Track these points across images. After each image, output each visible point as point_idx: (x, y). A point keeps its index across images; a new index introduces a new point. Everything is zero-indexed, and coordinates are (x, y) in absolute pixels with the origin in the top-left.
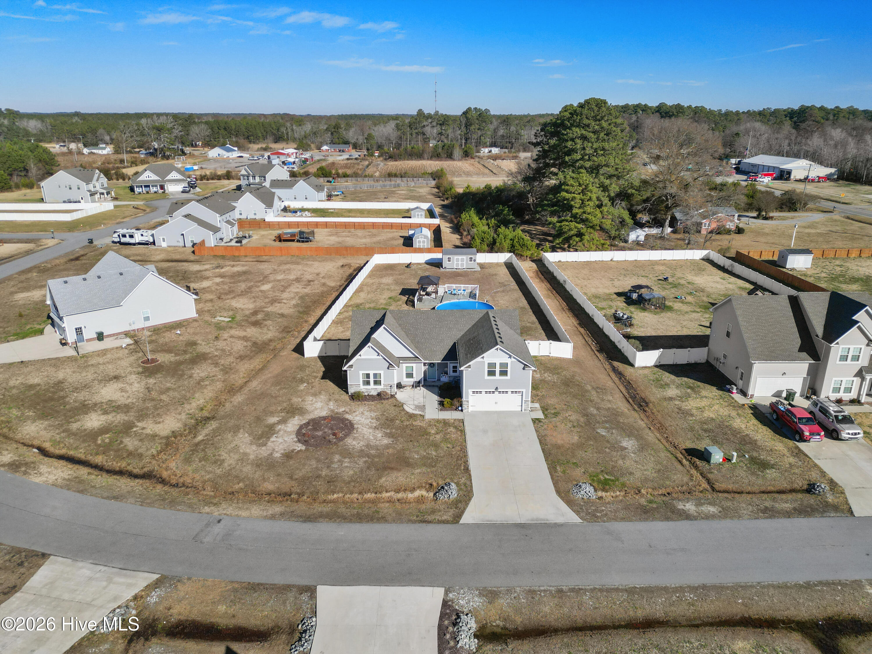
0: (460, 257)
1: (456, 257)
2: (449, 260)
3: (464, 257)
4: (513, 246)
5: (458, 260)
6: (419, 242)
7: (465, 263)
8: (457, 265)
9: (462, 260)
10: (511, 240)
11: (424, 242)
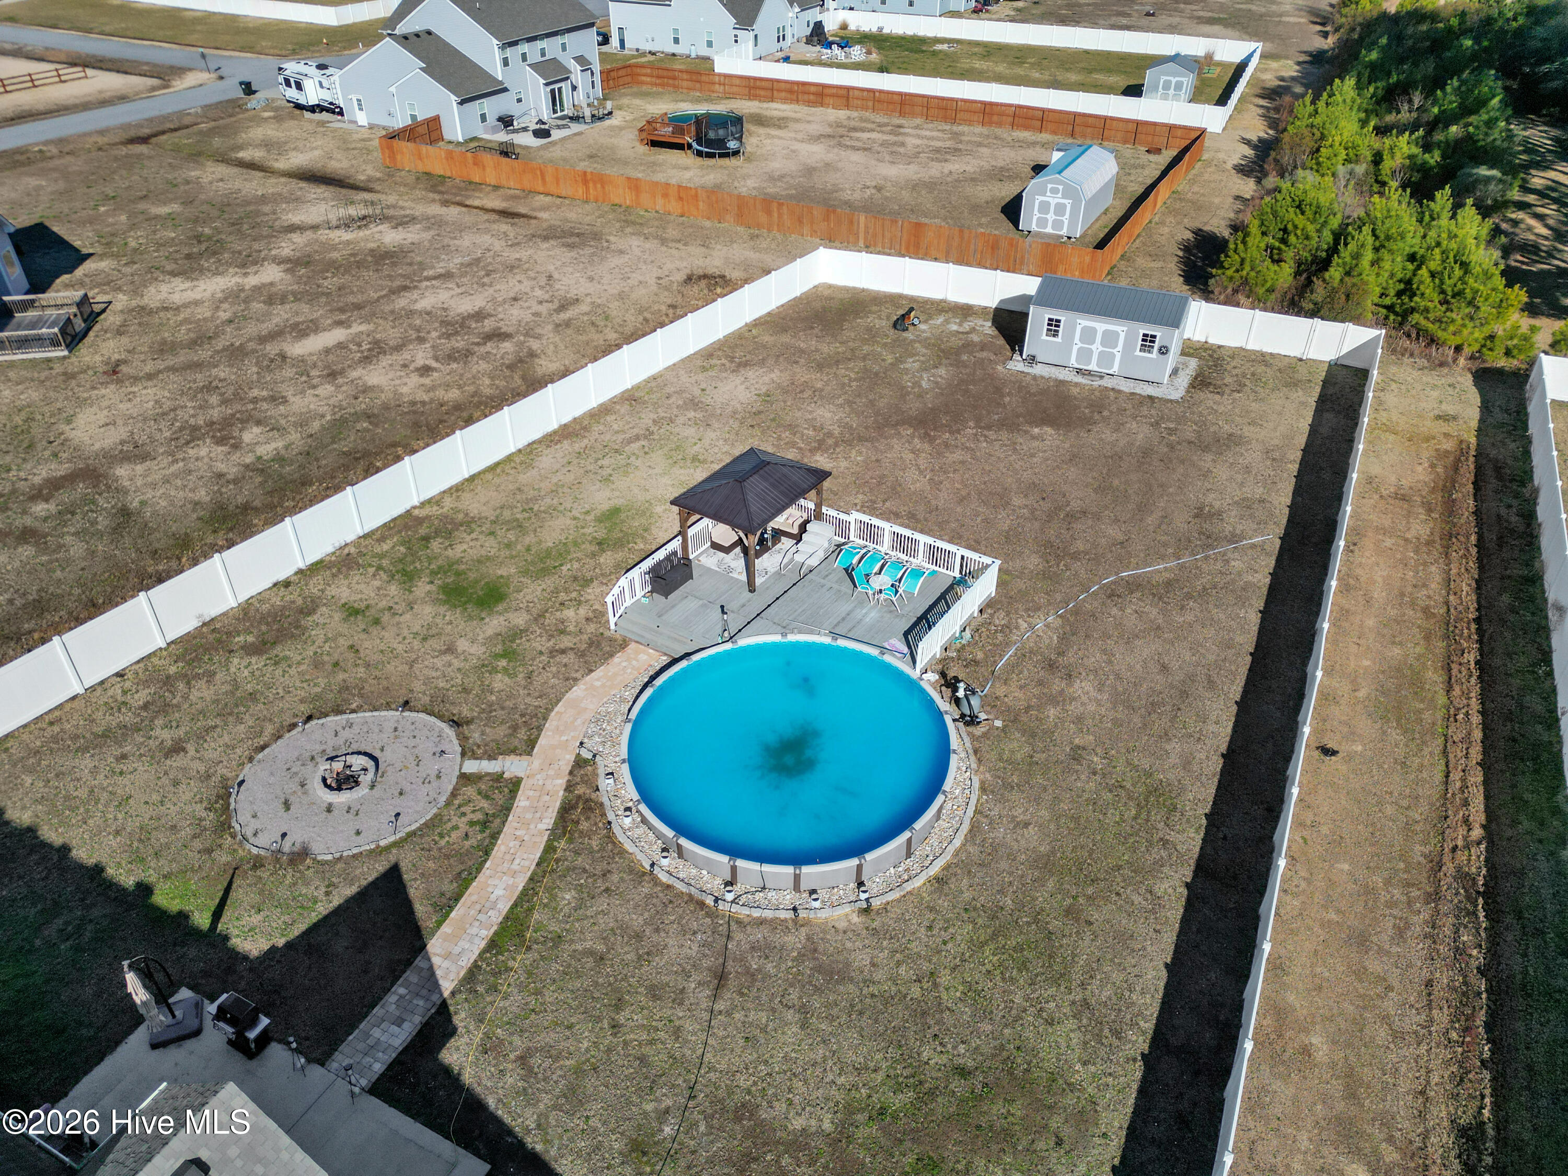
0: (1101, 326)
1: (1084, 322)
2: (1054, 325)
3: (1120, 328)
4: (1408, 288)
5: (1088, 336)
6: (1044, 207)
7: (1118, 351)
8: (1085, 354)
9: (1110, 339)
10: (1412, 258)
11: (1060, 209)
